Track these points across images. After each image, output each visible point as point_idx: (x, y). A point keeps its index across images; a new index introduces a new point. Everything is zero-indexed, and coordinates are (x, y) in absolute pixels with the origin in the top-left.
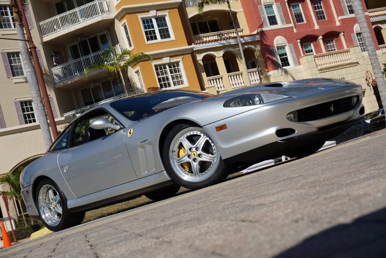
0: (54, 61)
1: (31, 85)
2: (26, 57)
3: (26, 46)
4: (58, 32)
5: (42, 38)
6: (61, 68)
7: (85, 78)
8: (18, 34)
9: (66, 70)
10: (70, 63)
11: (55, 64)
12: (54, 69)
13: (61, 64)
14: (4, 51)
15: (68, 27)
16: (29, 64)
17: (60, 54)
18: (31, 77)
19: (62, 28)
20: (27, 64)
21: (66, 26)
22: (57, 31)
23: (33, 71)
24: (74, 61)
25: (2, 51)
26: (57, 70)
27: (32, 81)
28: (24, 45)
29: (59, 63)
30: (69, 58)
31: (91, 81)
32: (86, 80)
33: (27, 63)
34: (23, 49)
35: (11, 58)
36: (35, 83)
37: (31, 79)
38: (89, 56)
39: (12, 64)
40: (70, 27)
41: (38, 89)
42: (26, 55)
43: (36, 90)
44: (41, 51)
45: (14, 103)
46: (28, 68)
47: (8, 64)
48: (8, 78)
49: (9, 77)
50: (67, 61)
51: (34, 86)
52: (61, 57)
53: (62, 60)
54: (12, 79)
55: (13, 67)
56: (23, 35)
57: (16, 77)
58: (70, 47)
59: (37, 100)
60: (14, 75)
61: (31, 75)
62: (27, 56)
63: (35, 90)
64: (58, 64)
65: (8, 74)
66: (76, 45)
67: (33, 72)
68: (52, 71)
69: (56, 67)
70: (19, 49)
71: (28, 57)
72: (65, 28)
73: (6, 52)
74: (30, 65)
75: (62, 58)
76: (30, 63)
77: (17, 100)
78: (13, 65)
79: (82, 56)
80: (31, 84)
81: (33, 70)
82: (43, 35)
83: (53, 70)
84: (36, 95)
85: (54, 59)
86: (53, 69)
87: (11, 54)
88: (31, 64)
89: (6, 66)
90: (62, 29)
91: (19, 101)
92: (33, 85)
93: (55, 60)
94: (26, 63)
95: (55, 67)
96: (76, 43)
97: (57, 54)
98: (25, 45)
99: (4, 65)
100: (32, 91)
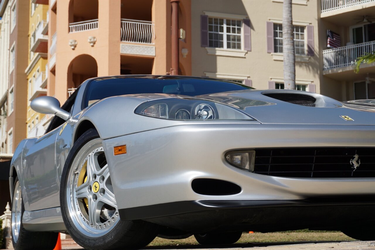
0: (328, 42)
1: (286, 66)
3: (290, 18)
4: (340, 8)
5: (319, 13)
6: (334, 52)
7: (356, 70)
9: (340, 55)
10: (346, 49)
11: (329, 46)
12: (326, 52)
13: (336, 47)
14: (271, 21)
15: (353, 4)
16: (289, 39)
17: (338, 35)
18: (288, 56)
19: (346, 4)
20: (286, 39)
21: (352, 3)
22: (339, 7)
23: (292, 49)
24: (355, 46)
25: (269, 21)
26: (329, 54)
27: (288, 61)
28: (289, 16)
29: (333, 45)
30: (349, 42)
31: (368, 74)
32: (357, 73)
34: (286, 20)
35: (277, 30)
36: (292, 64)
37: (287, 58)
38: (371, 43)
39: (277, 38)
40: (356, 4)
41: (293, 71)
42: (288, 29)
43: (291, 73)
45: (268, 83)
46: (287, 44)
47: (272, 36)
48: (268, 53)
49: (269, 51)
50: (345, 45)
51: (290, 67)
52: (339, 40)
53: (339, 43)
54: (272, 55)
55: (277, 41)
56: (290, 5)
57: (278, 54)
58: (353, 29)
59: (289, 84)
60: (276, 51)
61: (288, 53)
62: (289, 29)
63: (289, 72)
64: (333, 47)
65: (269, 48)
66: (361, 28)
67: (291, 50)
68: (323, 54)
69: (329, 50)
70: (282, 20)
71: (289, 32)
72: (349, 5)
73: (273, 22)
74: (290, 41)
75: (340, 41)
76: (291, 39)
77: (272, 80)
79: (366, 41)
80: (287, 64)
81: (292, 48)
82: (322, 10)
83: (325, 53)
84: (290, 78)
85: (328, 40)
86: (325, 51)
87: (278, 25)
88: (291, 40)
89: (268, 39)
90: (345, 5)
91: (274, 82)
92: (288, 65)
93: (330, 42)
95: (327, 50)
96: (362, 25)
97: (334, 34)
98: (290, 16)
99: (267, 37)
100: (285, 73)
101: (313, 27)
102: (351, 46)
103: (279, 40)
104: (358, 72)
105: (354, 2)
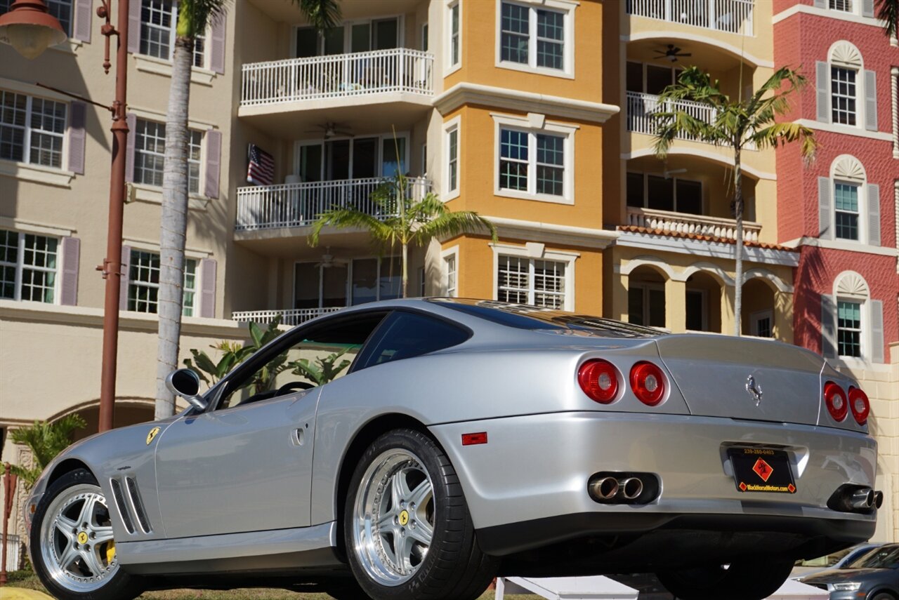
0: (249, 171)
1: (168, 217)
2: (177, 141)
3: (184, 115)
4: (282, 100)
5: (236, 105)
6: (261, 193)
7: (311, 237)
8: (173, 80)
9: (273, 202)
10: (289, 189)
11: (250, 178)
12: (243, 192)
13: (266, 184)
14: (132, 112)
15: (309, 95)
16: (178, 160)
17: (271, 157)
18: (174, 197)
19: (295, 95)
20: (172, 160)
21: (307, 93)
22: (280, 98)
23: (184, 183)
24: (303, 186)
25: (126, 112)
26: (251, 200)
27: (172, 207)
28: (181, 111)
29: (260, 179)
30: (292, 174)
31: (328, 247)
32: (313, 246)
33: (175, 158)
34: (174, 119)
35: (143, 133)
36: (180, 214)
37: (172, 201)
38: (341, 183)
39: (142, 151)
40: (315, 97)
41: (182, 231)
42: (177, 137)
43: (177, 233)
44: (223, 136)
46: (173, 171)
47: (132, 147)
50: (283, 182)
51: (175, 220)
52: (272, 168)
53: (271, 174)
55: (142, 158)
56: (186, 86)
58: (301, 148)
59: (171, 259)
60: (137, 179)
61: (174, 189)
62: (181, 139)
63: (173, 232)
64: (256, 182)
66: (319, 147)
67: (181, 185)
68: (237, 196)
69: (251, 188)
70: (165, 115)
71: (180, 144)
72: (301, 96)
73: (135, 115)
74: (180, 165)
76: (182, 161)
77: (125, 243)
78: (143, 154)
79: (326, 179)
80: (169, 213)
81: (183, 180)
82: (241, 100)
83: (240, 194)
84: (173, 245)
85: (250, 166)
86: (241, 191)
87: (146, 123)
88: (182, 163)
90: (292, 96)
92: (171, 216)
93: (252, 169)
94: (170, 158)
95: (247, 188)
96: (320, 142)
97: (262, 155)
98: (184, 111)
100: (165, 232)
101: (221, 134)
102: (294, 185)
103: (147, 155)
104: (315, 245)
105: (311, 92)
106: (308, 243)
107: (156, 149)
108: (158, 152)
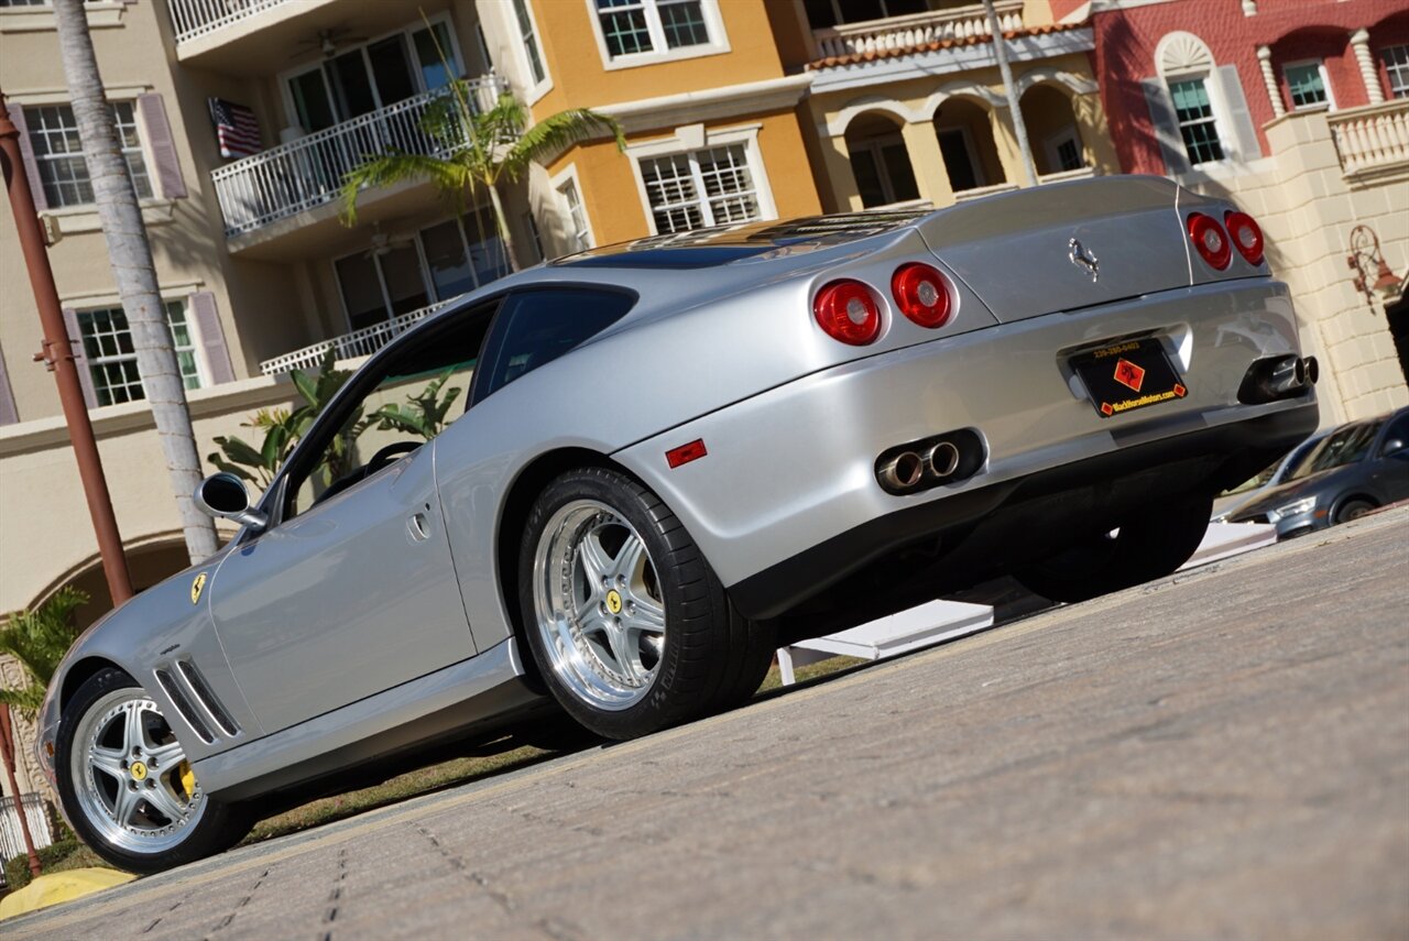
0: (222, 141)
1: (118, 247)
2: (96, 127)
3: (94, 82)
4: (238, 18)
5: (170, 45)
6: (250, 170)
7: (345, 216)
8: (62, 33)
9: (272, 178)
10: (290, 151)
11: (225, 152)
12: (221, 176)
13: (251, 153)
14: (12, 100)
16: (108, 156)
17: (248, 109)
18: (118, 214)
19: (256, 3)
20: (98, 157)
22: (234, 14)
23: (126, 188)
24: (310, 140)
26: (237, 185)
27: (120, 230)
28: (89, 77)
29: (241, 148)
30: (287, 126)
31: (376, 223)
33: (101, 153)
34: (82, 94)
35: (41, 128)
36: (135, 236)
37: (117, 221)
38: (367, 119)
39: (47, 157)
41: (147, 262)
42: (94, 121)
43: (139, 268)
44: (165, 99)
46: (104, 175)
47: (29, 155)
50: (278, 142)
51: (131, 249)
52: (255, 126)
53: (256, 136)
55: (51, 167)
56: (83, 38)
58: (291, 82)
59: (143, 309)
60: (52, 202)
61: (115, 202)
62: (101, 122)
63: (133, 268)
64: (237, 154)
66: (317, 72)
67: (123, 193)
68: (213, 184)
69: (231, 165)
70: (66, 92)
71: (103, 130)
72: (265, 3)
73: (19, 104)
74: (112, 163)
75: (256, 129)
76: (114, 155)
77: (65, 305)
78: (50, 161)
79: (341, 120)
80: (118, 241)
81: (124, 183)
82: (175, 34)
83: (219, 181)
84: (139, 287)
85: (221, 132)
86: (217, 174)
87: (40, 111)
88: (115, 159)
90: (253, 7)
92: (123, 244)
93: (225, 137)
94: (94, 155)
95: (225, 168)
96: (317, 64)
97: (234, 111)
98: (93, 77)
100: (120, 272)
101: (161, 97)
102: (296, 142)
103: (56, 160)
104: (353, 223)
106: (342, 222)
107: (67, 148)
108: (71, 151)
